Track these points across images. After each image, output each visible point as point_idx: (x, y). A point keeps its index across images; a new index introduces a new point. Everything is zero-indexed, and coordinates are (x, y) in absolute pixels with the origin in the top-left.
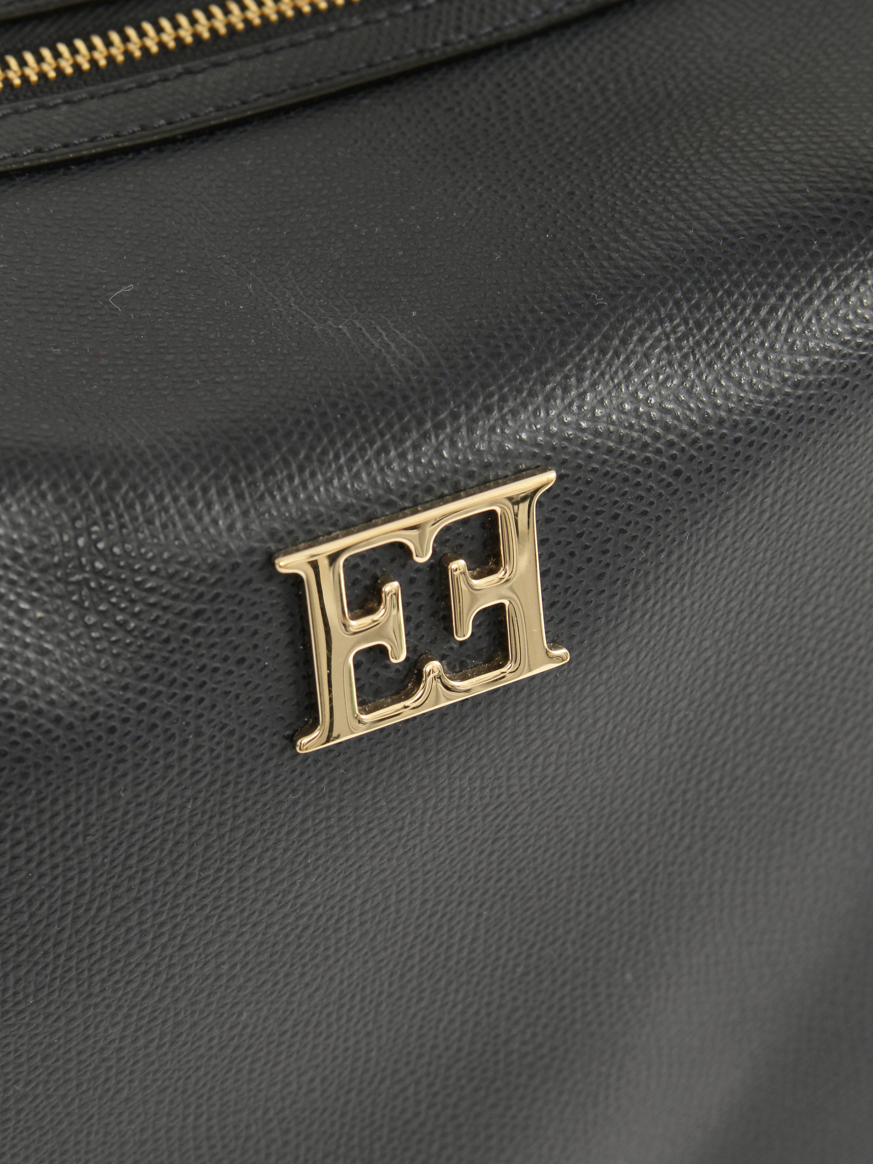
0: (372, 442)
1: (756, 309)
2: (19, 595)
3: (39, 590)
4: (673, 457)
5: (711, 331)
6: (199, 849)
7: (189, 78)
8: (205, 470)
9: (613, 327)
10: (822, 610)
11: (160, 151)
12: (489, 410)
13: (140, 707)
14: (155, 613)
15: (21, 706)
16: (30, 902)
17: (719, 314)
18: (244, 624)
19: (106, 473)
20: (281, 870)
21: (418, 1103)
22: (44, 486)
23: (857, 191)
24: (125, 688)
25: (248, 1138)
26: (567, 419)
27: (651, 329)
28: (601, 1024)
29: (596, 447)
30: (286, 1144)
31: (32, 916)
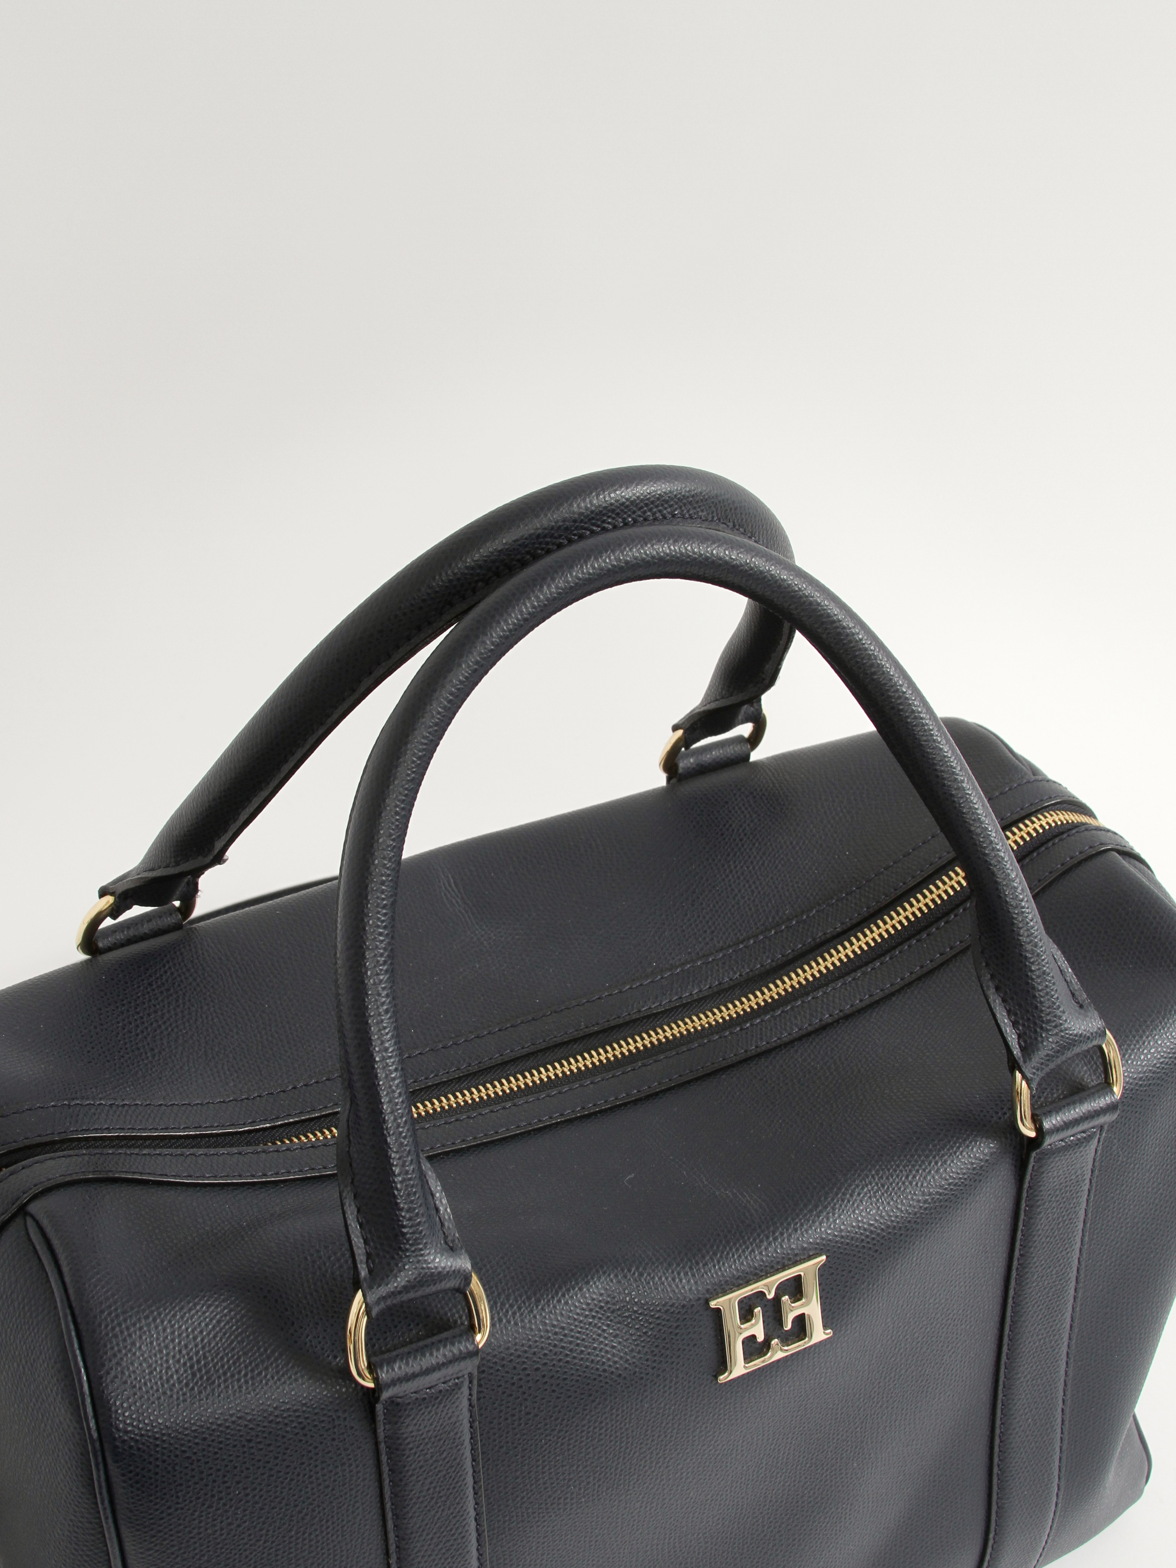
0: (748, 1248)
1: (907, 1177)
2: (603, 1324)
3: (611, 1321)
4: (875, 1244)
5: (888, 1188)
6: (676, 1426)
7: (644, 1068)
8: (678, 1265)
9: (847, 1189)
10: (937, 1301)
11: (636, 1104)
12: (796, 1230)
13: (653, 1368)
14: (660, 1327)
15: (605, 1371)
16: (606, 1452)
17: (891, 1180)
18: (696, 1329)
19: (637, 1269)
20: (709, 1431)
21: (763, 1526)
22: (612, 1276)
23: (947, 1119)
24: (647, 1360)
25: (690, 1547)
26: (829, 1232)
27: (863, 1189)
28: (843, 1486)
29: (842, 1243)
30: (706, 1548)
31: (606, 1458)
